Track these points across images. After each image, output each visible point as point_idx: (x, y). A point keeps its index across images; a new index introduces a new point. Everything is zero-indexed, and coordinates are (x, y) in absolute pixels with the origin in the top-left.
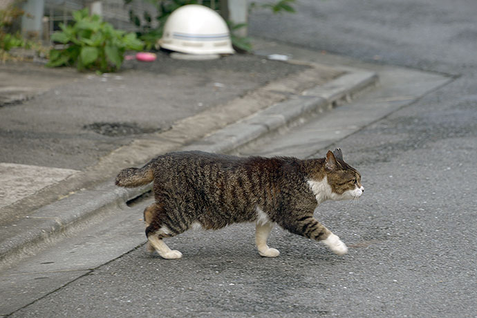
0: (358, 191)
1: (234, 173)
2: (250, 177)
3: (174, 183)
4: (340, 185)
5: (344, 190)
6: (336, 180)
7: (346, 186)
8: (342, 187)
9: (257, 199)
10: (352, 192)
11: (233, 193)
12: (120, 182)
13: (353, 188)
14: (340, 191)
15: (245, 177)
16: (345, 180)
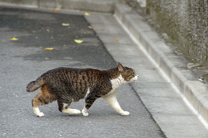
0: (136, 78)
1: (81, 74)
2: (88, 75)
3: (56, 84)
4: (128, 76)
5: (130, 78)
6: (126, 75)
7: (131, 76)
8: (129, 77)
9: (89, 84)
10: (133, 79)
11: (81, 83)
12: (30, 90)
13: (134, 76)
14: (128, 79)
15: (86, 75)
16: (130, 74)
